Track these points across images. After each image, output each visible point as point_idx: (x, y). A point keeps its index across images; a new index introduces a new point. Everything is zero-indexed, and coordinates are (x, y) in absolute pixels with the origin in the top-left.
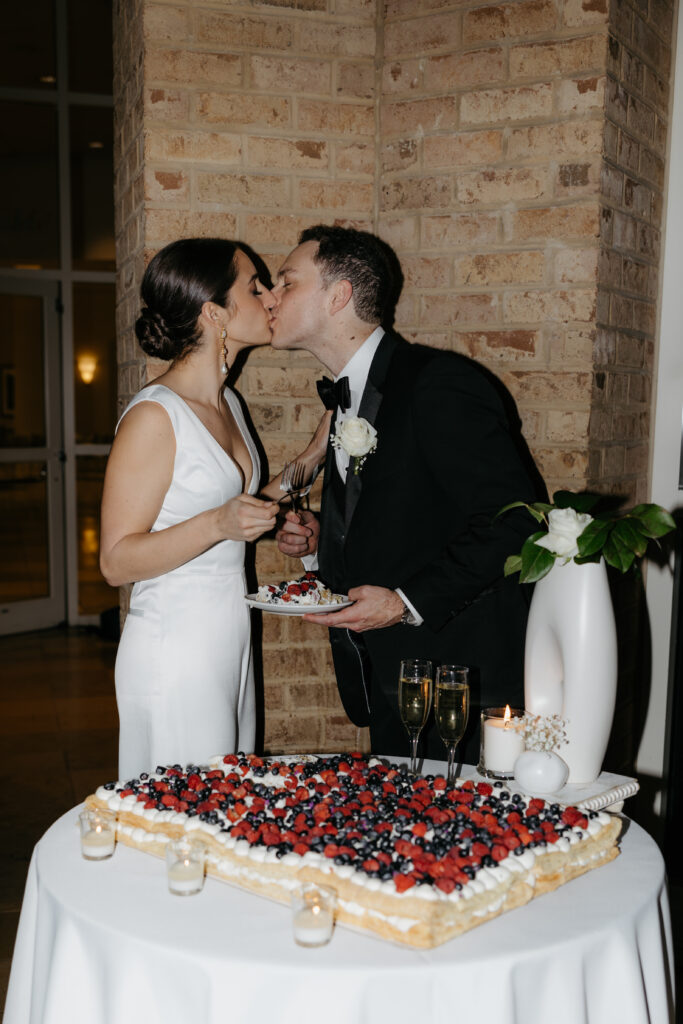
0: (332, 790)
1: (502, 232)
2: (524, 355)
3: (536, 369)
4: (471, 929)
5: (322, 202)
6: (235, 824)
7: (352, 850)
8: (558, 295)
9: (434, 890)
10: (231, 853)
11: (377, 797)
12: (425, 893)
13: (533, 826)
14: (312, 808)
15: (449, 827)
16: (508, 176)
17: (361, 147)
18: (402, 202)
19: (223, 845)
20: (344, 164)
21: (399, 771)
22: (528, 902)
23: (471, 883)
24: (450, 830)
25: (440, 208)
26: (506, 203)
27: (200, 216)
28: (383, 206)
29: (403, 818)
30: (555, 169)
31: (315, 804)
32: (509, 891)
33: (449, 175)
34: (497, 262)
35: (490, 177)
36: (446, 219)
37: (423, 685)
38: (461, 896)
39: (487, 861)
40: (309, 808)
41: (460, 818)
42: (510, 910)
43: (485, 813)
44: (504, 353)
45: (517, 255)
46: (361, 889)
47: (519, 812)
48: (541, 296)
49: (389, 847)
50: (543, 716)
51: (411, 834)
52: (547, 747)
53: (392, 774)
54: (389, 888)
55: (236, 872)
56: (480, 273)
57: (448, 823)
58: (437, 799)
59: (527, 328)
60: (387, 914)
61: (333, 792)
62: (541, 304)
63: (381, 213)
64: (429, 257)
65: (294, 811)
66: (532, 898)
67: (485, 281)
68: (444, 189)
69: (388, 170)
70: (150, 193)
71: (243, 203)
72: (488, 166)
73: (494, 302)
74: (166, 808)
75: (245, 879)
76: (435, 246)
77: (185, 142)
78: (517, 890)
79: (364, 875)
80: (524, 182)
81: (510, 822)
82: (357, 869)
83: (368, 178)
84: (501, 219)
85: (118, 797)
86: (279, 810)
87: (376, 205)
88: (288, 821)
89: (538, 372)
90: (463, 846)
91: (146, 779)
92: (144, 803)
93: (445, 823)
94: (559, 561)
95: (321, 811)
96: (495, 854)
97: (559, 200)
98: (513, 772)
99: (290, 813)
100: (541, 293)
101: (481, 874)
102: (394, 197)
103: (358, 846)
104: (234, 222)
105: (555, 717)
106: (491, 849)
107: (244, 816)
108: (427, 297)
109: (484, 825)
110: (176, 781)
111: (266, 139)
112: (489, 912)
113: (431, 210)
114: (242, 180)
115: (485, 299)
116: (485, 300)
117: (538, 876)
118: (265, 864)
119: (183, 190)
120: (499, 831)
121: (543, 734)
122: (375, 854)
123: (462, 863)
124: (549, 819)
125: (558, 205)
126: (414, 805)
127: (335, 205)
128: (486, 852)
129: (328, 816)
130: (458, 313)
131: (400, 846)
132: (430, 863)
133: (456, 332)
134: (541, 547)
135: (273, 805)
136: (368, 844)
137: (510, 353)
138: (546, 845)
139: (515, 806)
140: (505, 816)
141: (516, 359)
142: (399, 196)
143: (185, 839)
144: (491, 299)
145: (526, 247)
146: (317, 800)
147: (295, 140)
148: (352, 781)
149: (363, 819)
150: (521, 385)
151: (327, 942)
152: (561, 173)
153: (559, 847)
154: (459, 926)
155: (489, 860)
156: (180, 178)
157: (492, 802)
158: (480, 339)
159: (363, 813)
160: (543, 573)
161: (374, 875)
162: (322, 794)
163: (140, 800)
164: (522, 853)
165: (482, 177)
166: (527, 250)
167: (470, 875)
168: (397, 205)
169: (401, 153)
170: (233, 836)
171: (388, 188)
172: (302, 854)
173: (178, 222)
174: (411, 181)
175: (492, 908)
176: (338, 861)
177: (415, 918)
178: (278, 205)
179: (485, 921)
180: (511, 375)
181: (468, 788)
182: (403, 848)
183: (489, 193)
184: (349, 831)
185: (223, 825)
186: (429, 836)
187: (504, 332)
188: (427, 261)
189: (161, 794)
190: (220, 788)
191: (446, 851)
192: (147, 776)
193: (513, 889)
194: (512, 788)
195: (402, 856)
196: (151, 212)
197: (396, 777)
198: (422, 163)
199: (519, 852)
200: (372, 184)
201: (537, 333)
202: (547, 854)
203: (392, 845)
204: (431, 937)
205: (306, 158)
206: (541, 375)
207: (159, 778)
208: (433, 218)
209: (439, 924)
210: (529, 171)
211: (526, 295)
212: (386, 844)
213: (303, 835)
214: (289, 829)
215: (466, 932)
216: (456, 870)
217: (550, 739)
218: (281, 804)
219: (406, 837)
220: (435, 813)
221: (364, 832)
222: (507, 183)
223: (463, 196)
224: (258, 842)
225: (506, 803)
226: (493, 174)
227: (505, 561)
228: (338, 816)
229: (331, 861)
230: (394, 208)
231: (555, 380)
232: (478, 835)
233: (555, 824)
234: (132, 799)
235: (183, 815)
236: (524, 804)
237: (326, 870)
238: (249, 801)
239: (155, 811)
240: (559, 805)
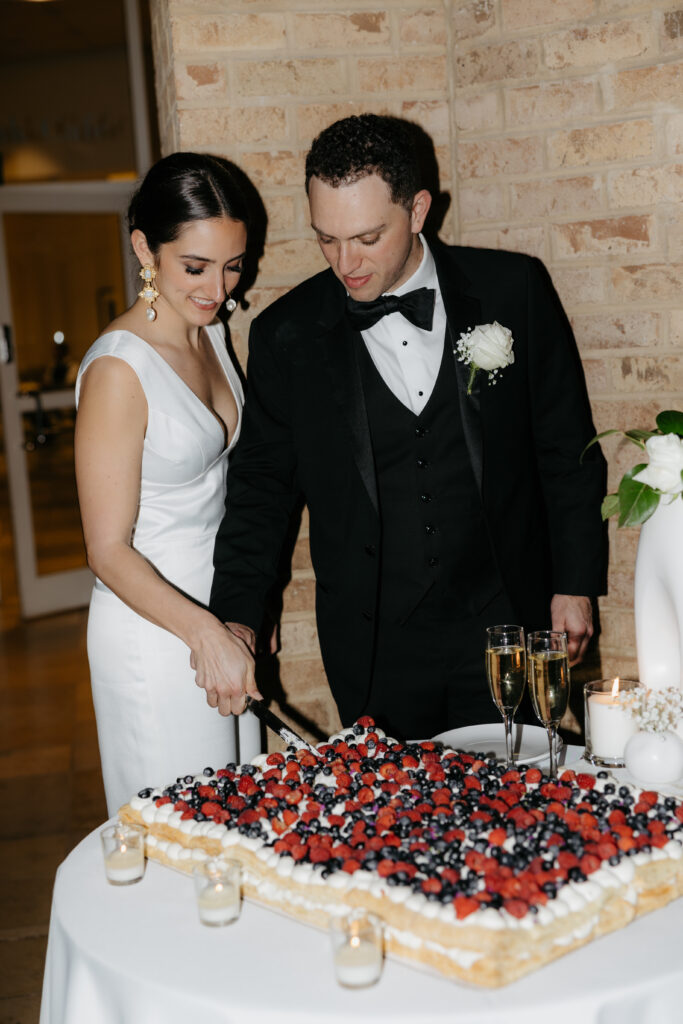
0: (403, 788)
1: (601, 100)
2: (636, 245)
3: (652, 261)
4: (552, 961)
5: (386, 83)
6: (282, 836)
7: (412, 867)
8: (673, 170)
9: (501, 915)
10: (272, 872)
11: (454, 795)
12: (489, 920)
13: (640, 826)
14: (377, 813)
15: (535, 831)
16: (603, 32)
17: (428, 14)
18: (481, 74)
19: (264, 863)
20: (409, 36)
21: (487, 761)
22: (628, 924)
23: (551, 904)
24: (535, 835)
25: (525, 77)
26: (604, 64)
27: (242, 112)
28: (460, 82)
29: (479, 823)
30: (658, 18)
31: (380, 807)
32: (602, 911)
33: (533, 37)
34: (597, 136)
35: (582, 35)
36: (534, 91)
37: (515, 655)
38: (536, 922)
39: (574, 875)
40: (373, 813)
41: (552, 818)
42: (604, 935)
43: (581, 811)
44: (613, 245)
45: (620, 126)
46: (416, 916)
47: (626, 810)
48: (653, 173)
49: (458, 860)
50: (656, 689)
51: (486, 843)
52: (661, 727)
53: (477, 765)
54: (448, 914)
55: (279, 896)
56: (578, 151)
57: (533, 827)
58: (527, 796)
59: (638, 213)
60: (448, 946)
61: (404, 791)
62: (652, 183)
63: (458, 89)
64: (516, 138)
65: (353, 817)
66: (634, 919)
67: (584, 161)
68: (529, 54)
69: (462, 38)
70: (182, 91)
71: (292, 92)
72: (579, 21)
73: (597, 185)
74: (205, 819)
75: (288, 904)
76: (523, 123)
77: (220, 28)
78: (611, 908)
79: (421, 897)
80: (624, 37)
81: (612, 823)
82: (415, 891)
83: (440, 49)
84: (599, 84)
85: (153, 806)
86: (336, 817)
87: (451, 81)
88: (346, 831)
89: (654, 265)
90: (547, 857)
91: (192, 782)
92: (181, 813)
93: (530, 827)
94: (664, 499)
95: (385, 817)
96: (584, 865)
97: (666, 55)
98: (624, 759)
99: (349, 819)
100: (652, 169)
101: (565, 892)
102: (471, 69)
103: (421, 860)
104: (283, 116)
105: (669, 690)
106: (581, 859)
107: (294, 826)
108: (517, 185)
109: (579, 828)
110: (226, 784)
111: (314, 15)
112: (575, 939)
113: (515, 81)
114: (289, 65)
115: (585, 181)
116: (586, 184)
117: (640, 890)
118: (309, 886)
119: (220, 83)
120: (595, 835)
121: (656, 711)
122: (440, 870)
123: (542, 878)
124: (660, 817)
125: (666, 61)
126: (496, 805)
127: (401, 85)
128: (573, 863)
129: (393, 822)
130: (555, 201)
131: (470, 859)
132: (504, 879)
133: (554, 224)
134: (642, 484)
135: (328, 811)
136: (433, 858)
137: (620, 244)
138: (651, 851)
139: (621, 800)
140: (608, 814)
141: (628, 250)
142: (478, 67)
143: (222, 856)
144: (592, 181)
145: (630, 115)
146: (382, 802)
147: (349, 13)
148: (427, 777)
149: (434, 824)
150: (636, 282)
151: (376, 981)
152: (666, 22)
153: (667, 853)
154: (535, 958)
155: (576, 874)
156: (216, 70)
157: (593, 798)
158: (583, 230)
159: (435, 818)
160: (646, 514)
161: (432, 897)
162: (389, 794)
163: (177, 809)
164: (619, 862)
165: (572, 35)
166: (632, 118)
167: (550, 894)
168: (475, 78)
169: (476, 16)
170: (276, 851)
171: (464, 60)
172: (351, 872)
173: (217, 121)
174: (489, 48)
175: (580, 933)
176: (392, 881)
177: (478, 950)
178: (334, 92)
179: (570, 950)
180: (622, 271)
181: (567, 779)
182: (474, 861)
183: (585, 54)
184: (413, 841)
185: (267, 838)
186: (509, 845)
187: (611, 220)
188: (515, 142)
189: (204, 800)
190: (275, 790)
191: (528, 862)
192: (192, 778)
193: (608, 908)
194: (618, 778)
195: (473, 872)
196: (185, 113)
197: (481, 769)
198: (501, 25)
199: (615, 862)
200: (445, 56)
201: (650, 218)
202: (652, 863)
203: (463, 857)
204: (498, 974)
205: (364, 33)
206: (659, 268)
207: (205, 781)
208: (518, 90)
209: (508, 957)
210: (628, 24)
211: (634, 174)
212: (455, 856)
213: (360, 847)
214: (345, 842)
215: (545, 965)
216: (534, 888)
217: (665, 716)
218: (339, 809)
219: (479, 848)
220: (518, 815)
221: (431, 842)
222: (603, 41)
223: (552, 61)
224: (304, 859)
225: (609, 798)
226: (586, 31)
227: (602, 501)
228: (405, 822)
229: (384, 881)
230: (472, 82)
231: (675, 273)
232: (570, 841)
233: (667, 823)
234: (169, 808)
235: (222, 827)
236: (632, 799)
237: (377, 893)
238: (303, 806)
239: (192, 822)
240: (674, 798)
